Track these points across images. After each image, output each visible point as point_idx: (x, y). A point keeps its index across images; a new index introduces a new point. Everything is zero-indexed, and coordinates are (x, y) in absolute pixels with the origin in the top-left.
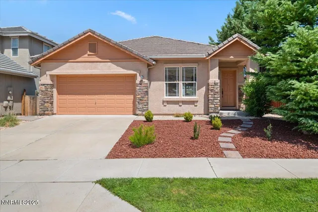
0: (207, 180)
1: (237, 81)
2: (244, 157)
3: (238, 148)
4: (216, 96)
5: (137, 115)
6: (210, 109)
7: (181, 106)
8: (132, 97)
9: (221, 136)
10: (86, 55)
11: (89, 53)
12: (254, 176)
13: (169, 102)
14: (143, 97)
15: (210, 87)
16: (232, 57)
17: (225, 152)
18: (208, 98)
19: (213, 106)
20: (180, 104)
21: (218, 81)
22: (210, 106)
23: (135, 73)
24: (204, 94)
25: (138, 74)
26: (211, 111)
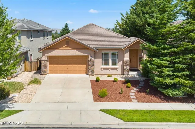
0: (128, 110)
1: (138, 55)
2: (138, 102)
3: (136, 99)
4: (127, 66)
5: (89, 75)
6: (124, 72)
7: (110, 70)
8: (85, 66)
9: (131, 92)
10: (64, 47)
11: (66, 46)
12: (140, 109)
13: (104, 69)
14: (92, 67)
15: (125, 62)
16: (135, 48)
17: (132, 100)
18: (124, 67)
19: (126, 71)
20: (110, 69)
21: (128, 59)
22: (125, 71)
23: (88, 55)
24: (121, 65)
25: (89, 56)
26: (125, 73)
